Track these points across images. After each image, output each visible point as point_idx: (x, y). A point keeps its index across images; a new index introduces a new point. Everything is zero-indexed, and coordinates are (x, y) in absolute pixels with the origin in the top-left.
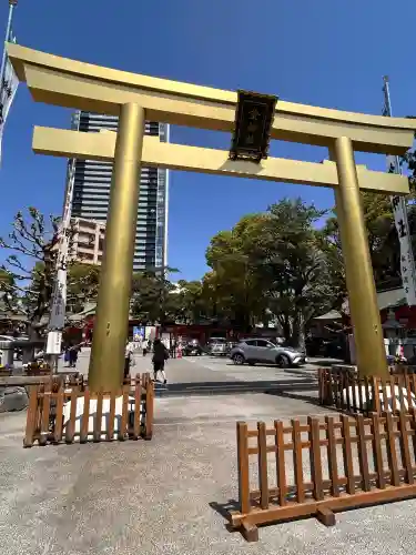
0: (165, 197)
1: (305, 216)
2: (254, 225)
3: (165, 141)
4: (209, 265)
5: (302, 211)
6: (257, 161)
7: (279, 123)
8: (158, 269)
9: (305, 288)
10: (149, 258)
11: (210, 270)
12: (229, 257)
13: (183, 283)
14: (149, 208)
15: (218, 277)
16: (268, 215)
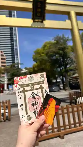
0: (17, 38)
1: (66, 41)
2: (49, 45)
3: (15, 17)
4: (34, 61)
5: (65, 39)
6: (42, 22)
7: (48, 7)
8: (16, 64)
9: (68, 66)
10: (13, 60)
11: (35, 63)
12: (41, 58)
13: (26, 69)
14: (11, 42)
15: (38, 65)
16: (53, 41)
